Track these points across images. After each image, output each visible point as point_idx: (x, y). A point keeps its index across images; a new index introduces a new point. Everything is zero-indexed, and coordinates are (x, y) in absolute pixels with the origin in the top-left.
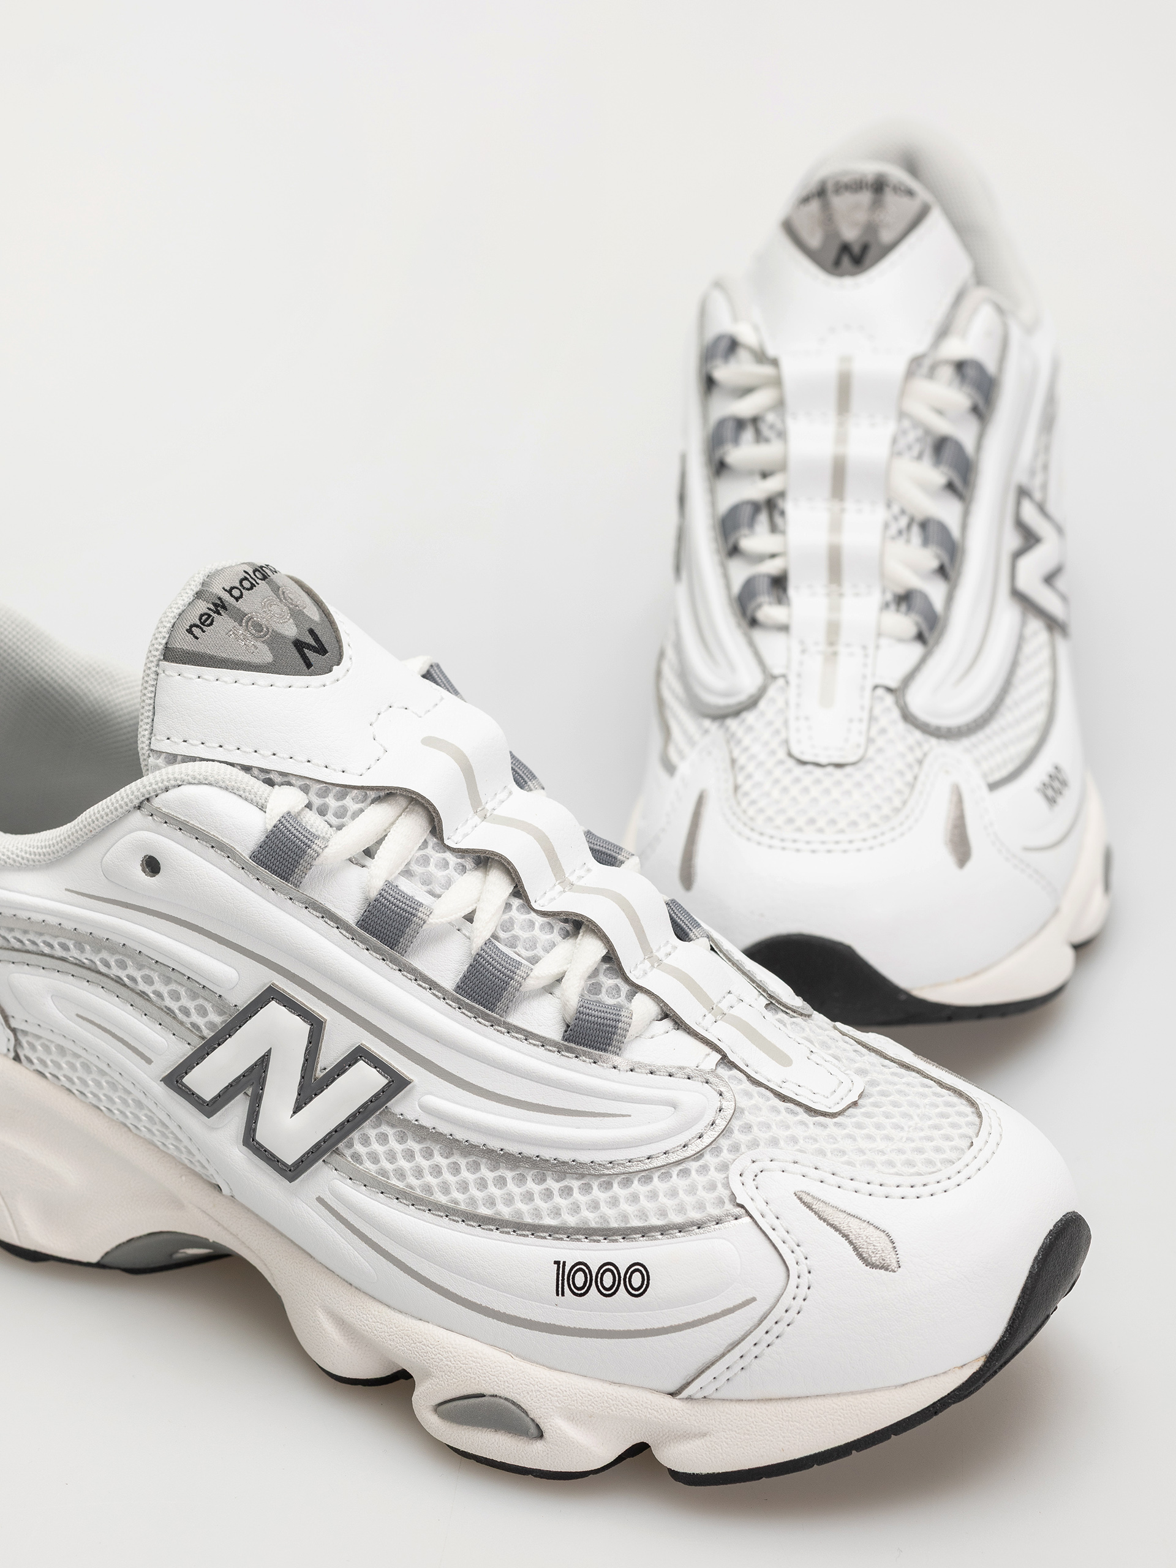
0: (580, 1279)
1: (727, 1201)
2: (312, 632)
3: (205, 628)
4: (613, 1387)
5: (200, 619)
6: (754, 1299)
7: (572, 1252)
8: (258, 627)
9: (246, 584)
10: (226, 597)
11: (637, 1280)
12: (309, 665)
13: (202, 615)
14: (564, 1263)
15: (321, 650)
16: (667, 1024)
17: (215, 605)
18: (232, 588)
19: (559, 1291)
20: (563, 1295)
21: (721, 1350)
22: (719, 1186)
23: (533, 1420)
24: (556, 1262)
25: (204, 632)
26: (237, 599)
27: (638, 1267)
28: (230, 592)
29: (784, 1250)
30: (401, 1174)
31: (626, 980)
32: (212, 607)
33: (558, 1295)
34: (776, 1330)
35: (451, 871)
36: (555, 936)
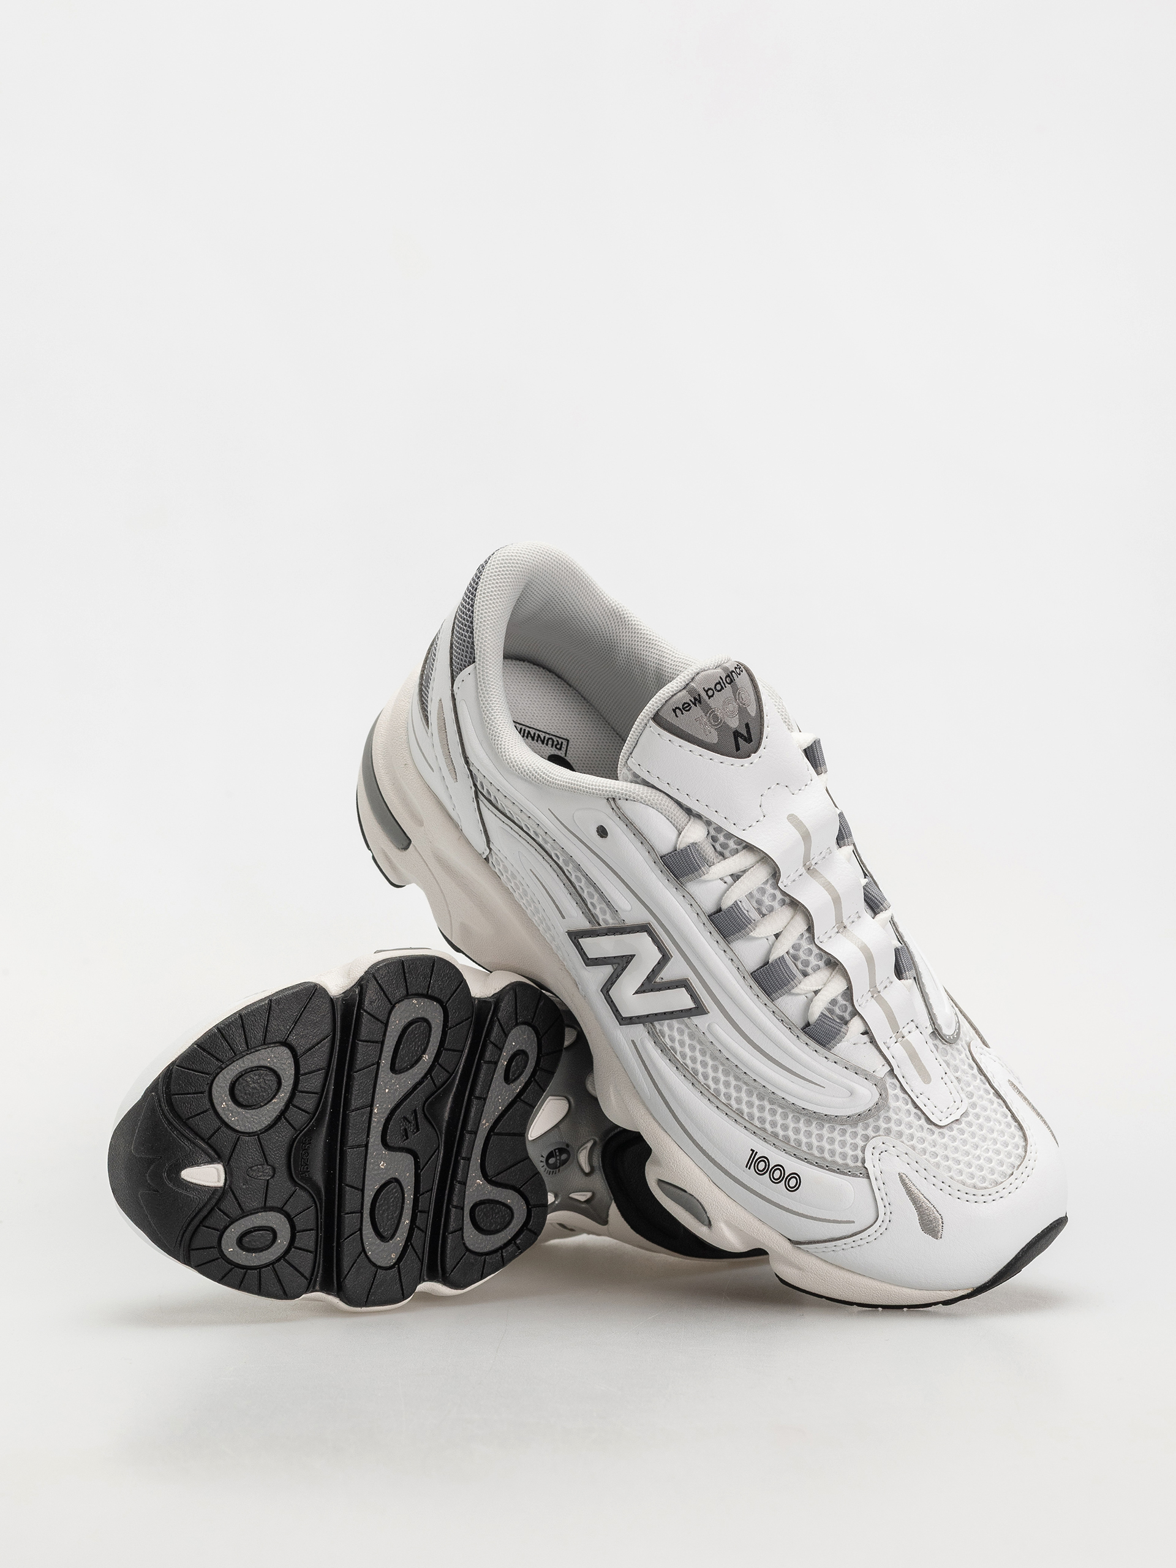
0: (762, 1166)
1: (860, 1160)
2: (747, 725)
3: (684, 712)
4: (759, 1222)
5: (683, 705)
6: (853, 1222)
7: (763, 1150)
8: (716, 718)
9: (718, 687)
10: (703, 694)
11: (793, 1182)
12: (738, 749)
13: (685, 703)
14: (757, 1153)
15: (749, 740)
16: (865, 1038)
17: (695, 699)
18: (709, 689)
19: (748, 1166)
20: (749, 1168)
21: (825, 1238)
22: (859, 1149)
23: (708, 1217)
24: (752, 1150)
25: (682, 714)
26: (710, 697)
27: (795, 1175)
28: (707, 692)
29: (880, 1204)
30: (684, 1056)
31: (853, 1005)
32: (693, 700)
33: (746, 1167)
34: (860, 1242)
35: (776, 904)
36: (821, 963)
